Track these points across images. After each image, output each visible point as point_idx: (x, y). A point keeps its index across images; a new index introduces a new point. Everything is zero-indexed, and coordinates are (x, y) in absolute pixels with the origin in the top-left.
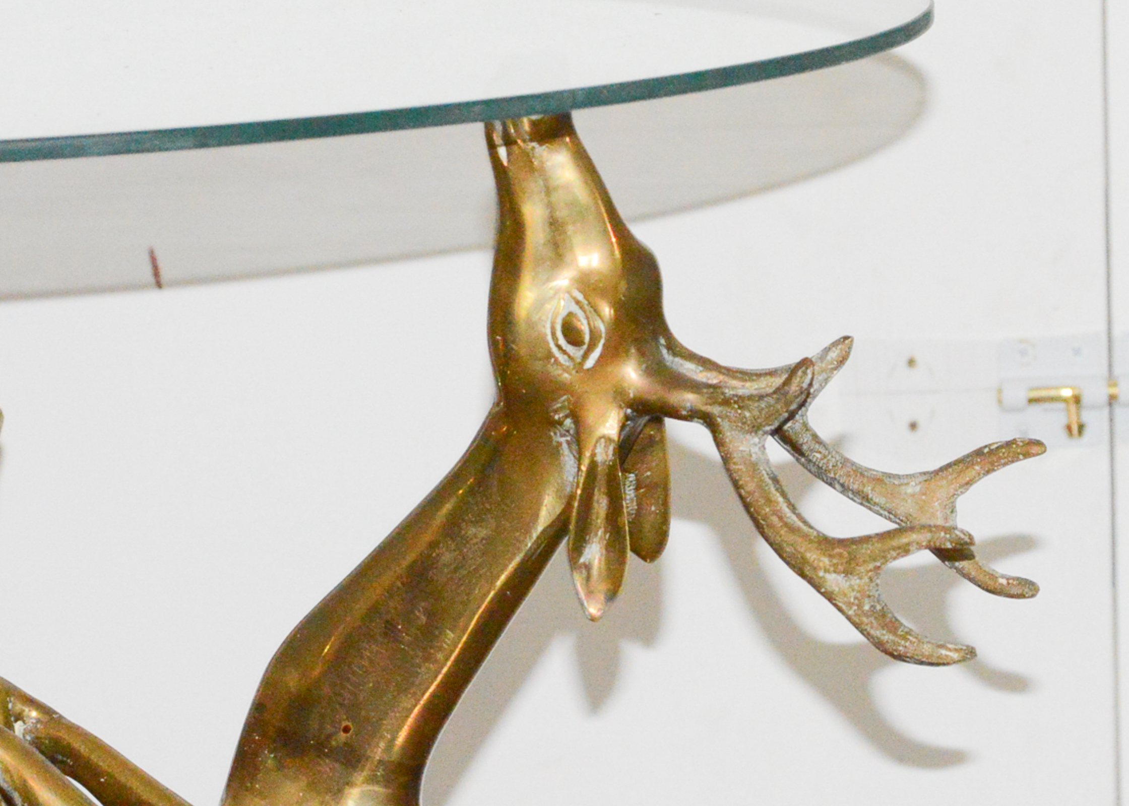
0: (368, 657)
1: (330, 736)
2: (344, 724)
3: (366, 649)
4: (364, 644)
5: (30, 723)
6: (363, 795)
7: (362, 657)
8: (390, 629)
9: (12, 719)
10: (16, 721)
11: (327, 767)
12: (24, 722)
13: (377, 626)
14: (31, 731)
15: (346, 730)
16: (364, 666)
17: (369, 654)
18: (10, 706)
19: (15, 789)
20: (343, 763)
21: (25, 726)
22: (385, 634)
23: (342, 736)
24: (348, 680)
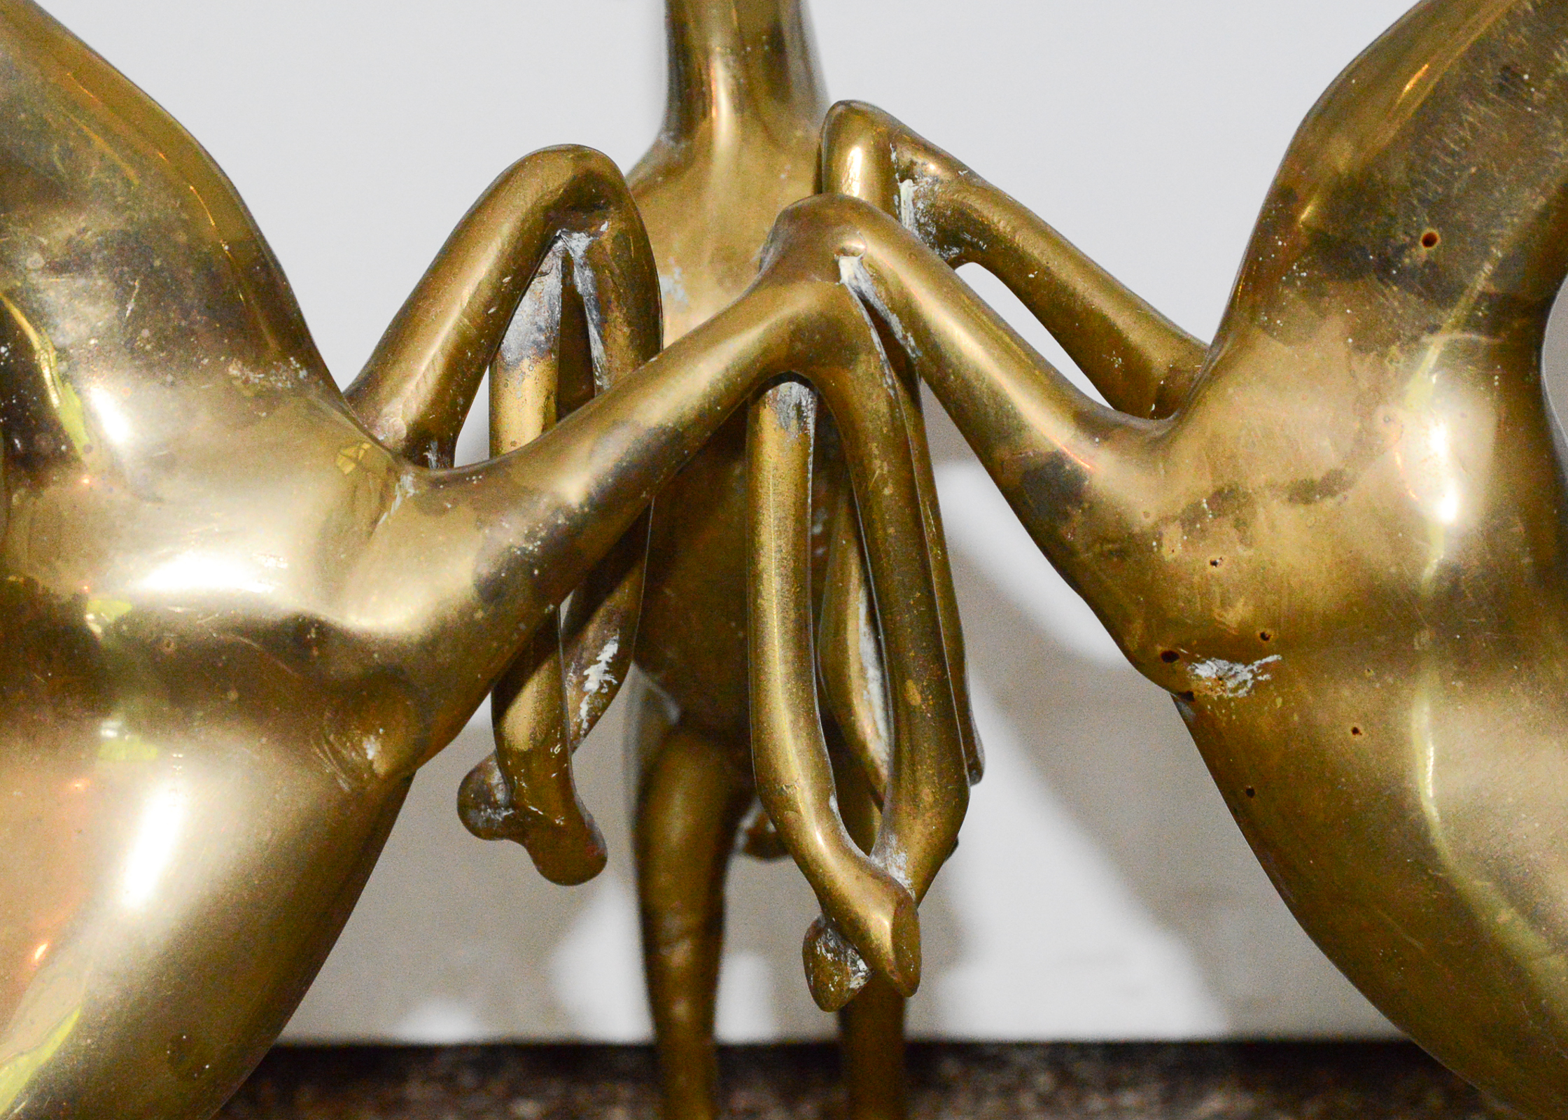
0: (1471, 124)
1: (1401, 250)
2: (1428, 230)
3: (1467, 111)
4: (1466, 103)
5: (925, 182)
6: (1452, 349)
7: (1461, 125)
8: (1509, 80)
9: (897, 176)
10: (902, 180)
11: (1394, 298)
12: (914, 180)
13: (1489, 74)
14: (925, 196)
15: (1429, 241)
16: (1462, 139)
17: (1471, 119)
18: (893, 156)
19: (893, 310)
20: (1420, 295)
21: (916, 187)
22: (1501, 89)
23: (1423, 250)
24: (1435, 160)
